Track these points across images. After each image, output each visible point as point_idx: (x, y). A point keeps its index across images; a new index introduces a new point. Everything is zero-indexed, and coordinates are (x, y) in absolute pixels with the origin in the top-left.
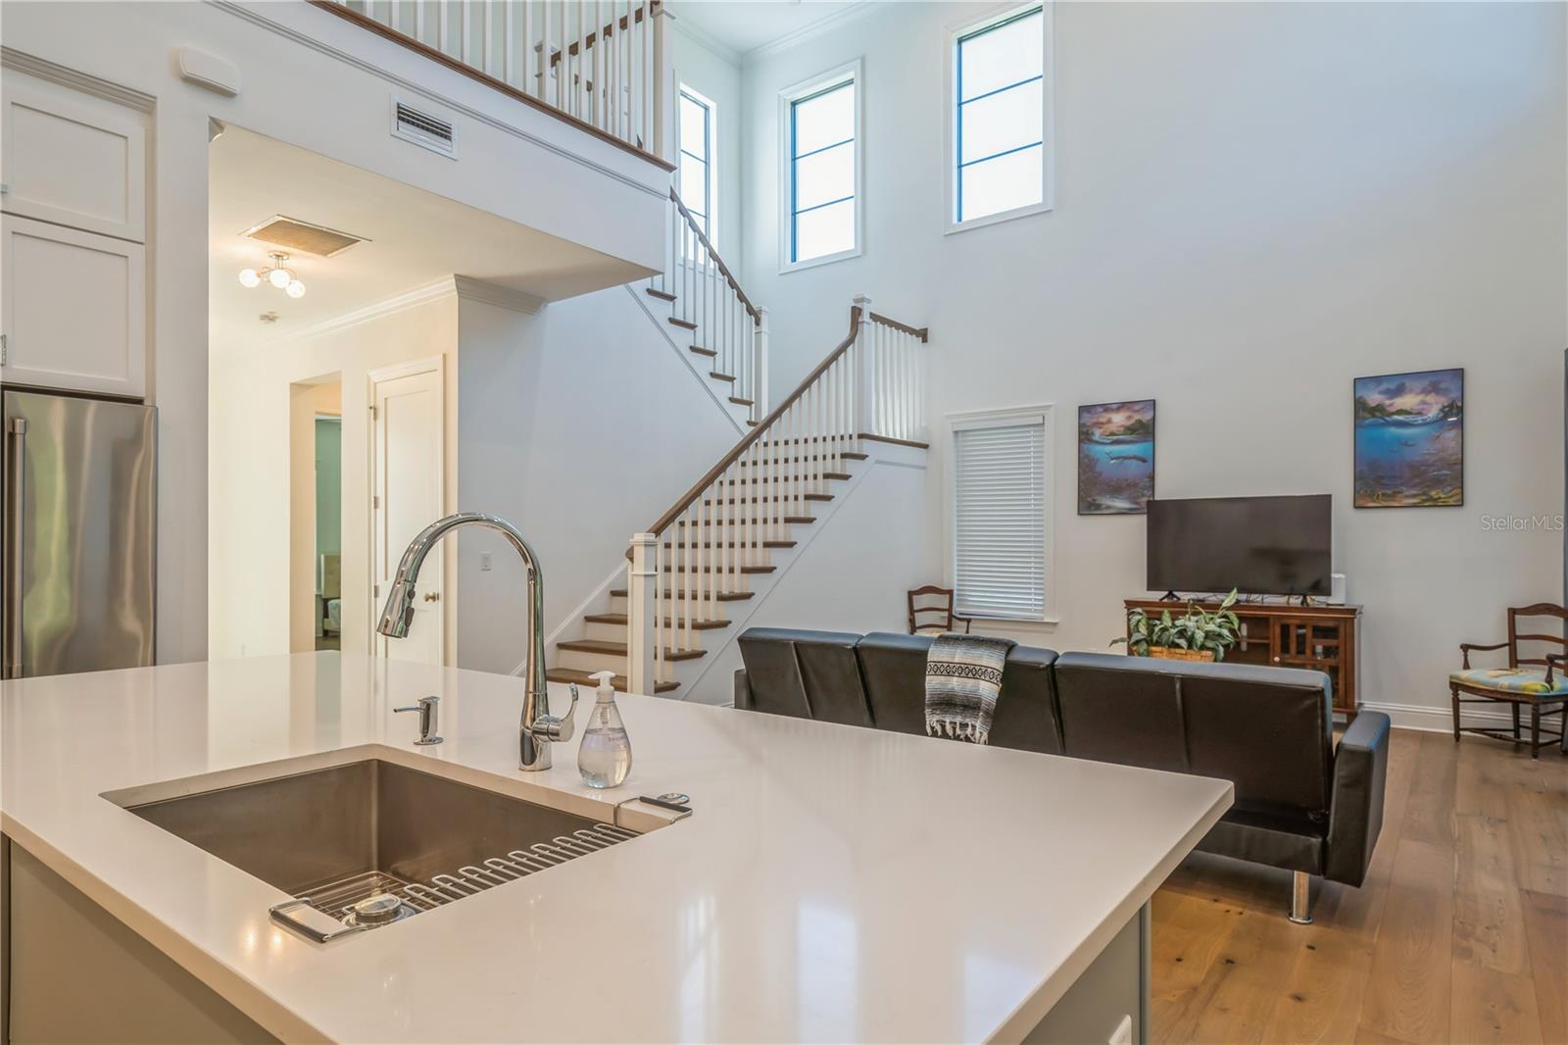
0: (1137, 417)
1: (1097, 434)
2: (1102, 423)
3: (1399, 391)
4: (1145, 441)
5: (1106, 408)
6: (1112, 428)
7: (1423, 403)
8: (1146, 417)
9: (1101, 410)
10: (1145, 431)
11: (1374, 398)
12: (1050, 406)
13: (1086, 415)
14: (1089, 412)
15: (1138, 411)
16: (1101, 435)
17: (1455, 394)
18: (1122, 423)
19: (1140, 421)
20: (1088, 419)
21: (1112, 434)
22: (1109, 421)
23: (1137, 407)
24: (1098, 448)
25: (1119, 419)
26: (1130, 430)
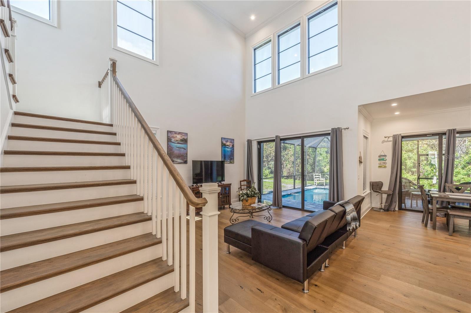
0: (183, 137)
1: (173, 140)
2: (174, 137)
3: (227, 141)
5: (176, 133)
6: (177, 139)
7: (230, 144)
8: (185, 138)
9: (174, 133)
10: (185, 141)
11: (224, 142)
12: (159, 128)
13: (170, 133)
15: (183, 135)
16: (174, 140)
17: (233, 144)
19: (184, 138)
20: (170, 134)
21: (177, 141)
22: (176, 137)
23: (183, 134)
24: (173, 144)
25: (179, 137)
26: (182, 140)
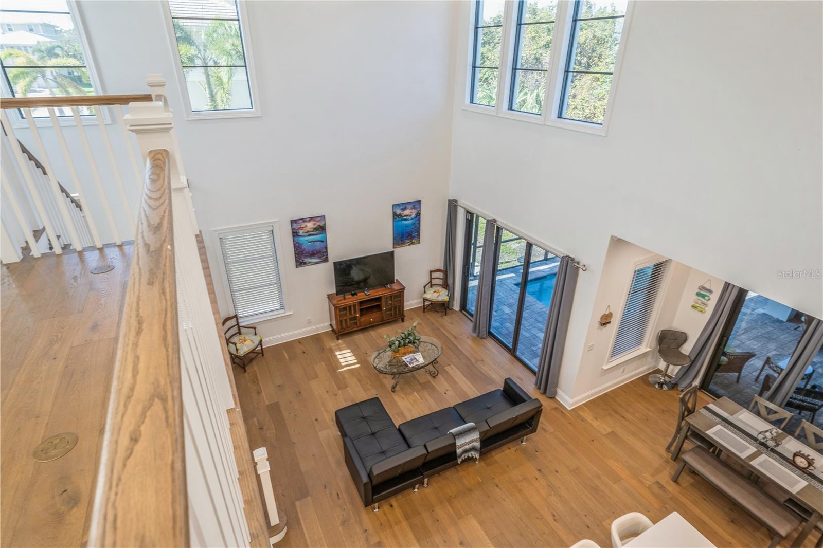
0: (318, 224)
1: (301, 232)
2: (303, 227)
3: (404, 209)
4: (322, 233)
5: (304, 220)
6: (308, 229)
7: (411, 212)
8: (322, 224)
9: (301, 221)
10: (322, 229)
11: (398, 212)
12: (276, 221)
13: (294, 224)
14: (296, 223)
15: (318, 221)
16: (303, 233)
17: (419, 209)
18: (312, 227)
19: (319, 225)
20: (295, 226)
21: (308, 232)
22: (306, 226)
23: (317, 220)
25: (310, 225)
26: (316, 229)
